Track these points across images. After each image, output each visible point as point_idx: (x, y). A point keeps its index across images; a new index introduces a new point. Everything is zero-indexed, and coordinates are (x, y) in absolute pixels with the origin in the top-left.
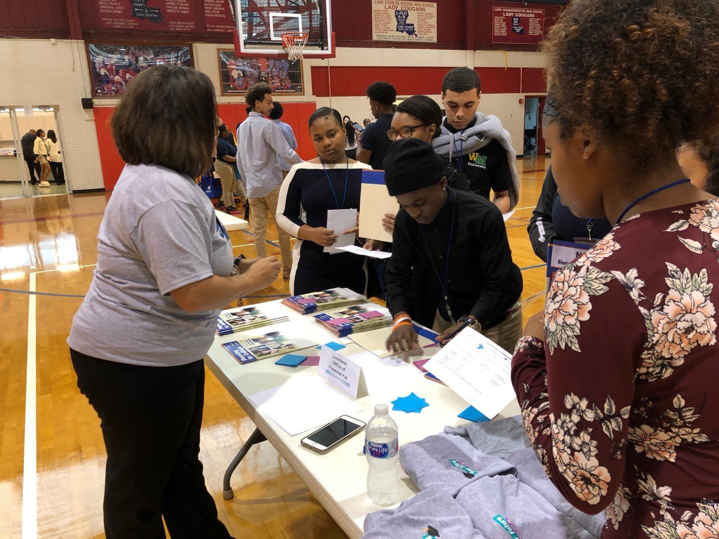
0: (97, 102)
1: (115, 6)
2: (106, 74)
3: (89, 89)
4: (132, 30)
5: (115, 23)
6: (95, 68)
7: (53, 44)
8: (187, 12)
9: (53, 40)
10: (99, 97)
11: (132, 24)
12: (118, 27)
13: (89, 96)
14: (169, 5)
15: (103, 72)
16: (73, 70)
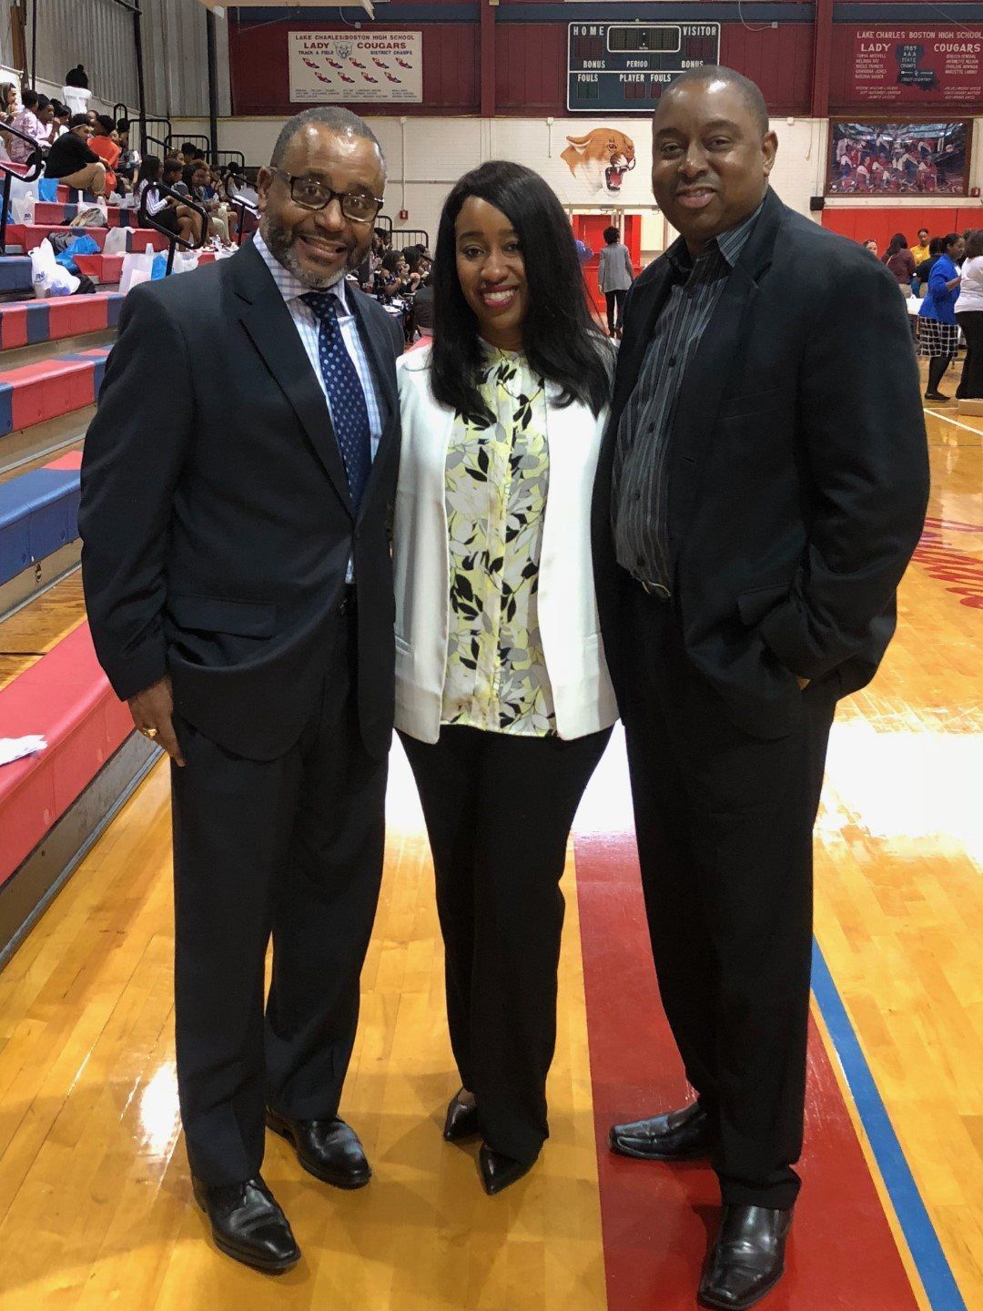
0: (831, 202)
1: (875, 69)
2: (847, 164)
3: (821, 186)
4: (893, 101)
5: (870, 93)
6: (836, 154)
7: (790, 125)
8: (973, 72)
9: (790, 120)
10: (833, 195)
11: (894, 91)
12: (875, 97)
13: (820, 194)
14: (950, 64)
15: (844, 160)
16: (808, 158)
